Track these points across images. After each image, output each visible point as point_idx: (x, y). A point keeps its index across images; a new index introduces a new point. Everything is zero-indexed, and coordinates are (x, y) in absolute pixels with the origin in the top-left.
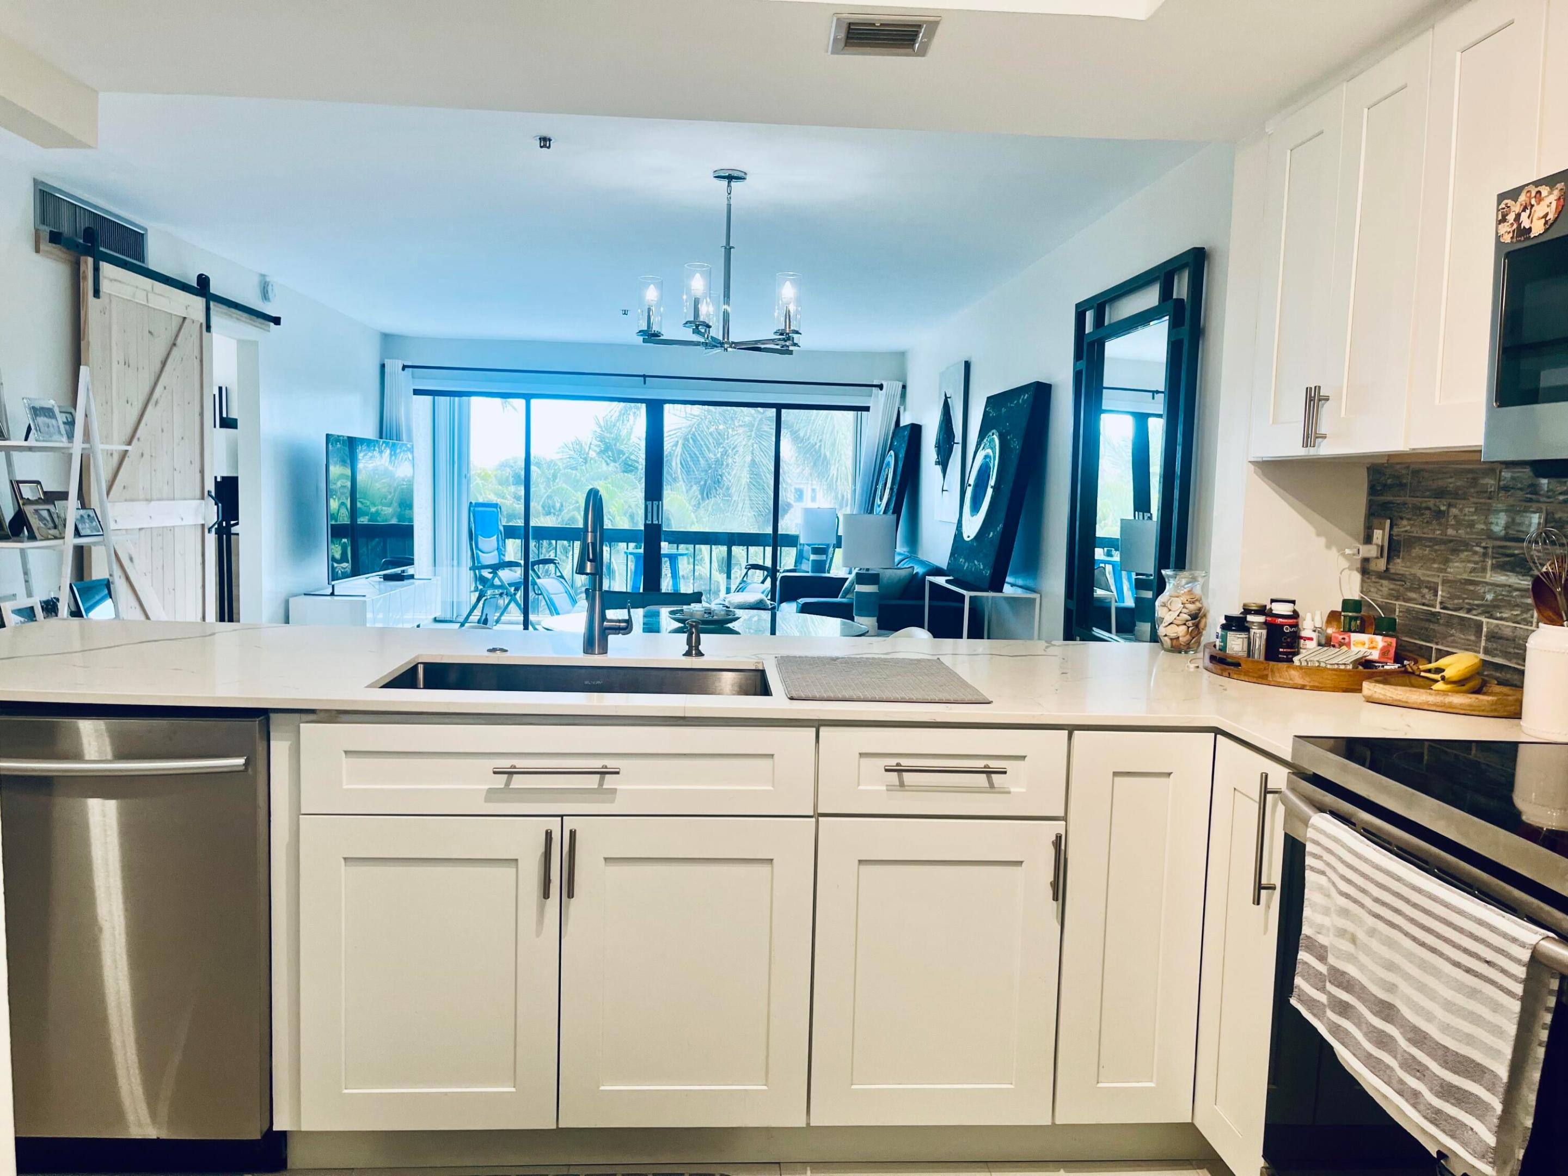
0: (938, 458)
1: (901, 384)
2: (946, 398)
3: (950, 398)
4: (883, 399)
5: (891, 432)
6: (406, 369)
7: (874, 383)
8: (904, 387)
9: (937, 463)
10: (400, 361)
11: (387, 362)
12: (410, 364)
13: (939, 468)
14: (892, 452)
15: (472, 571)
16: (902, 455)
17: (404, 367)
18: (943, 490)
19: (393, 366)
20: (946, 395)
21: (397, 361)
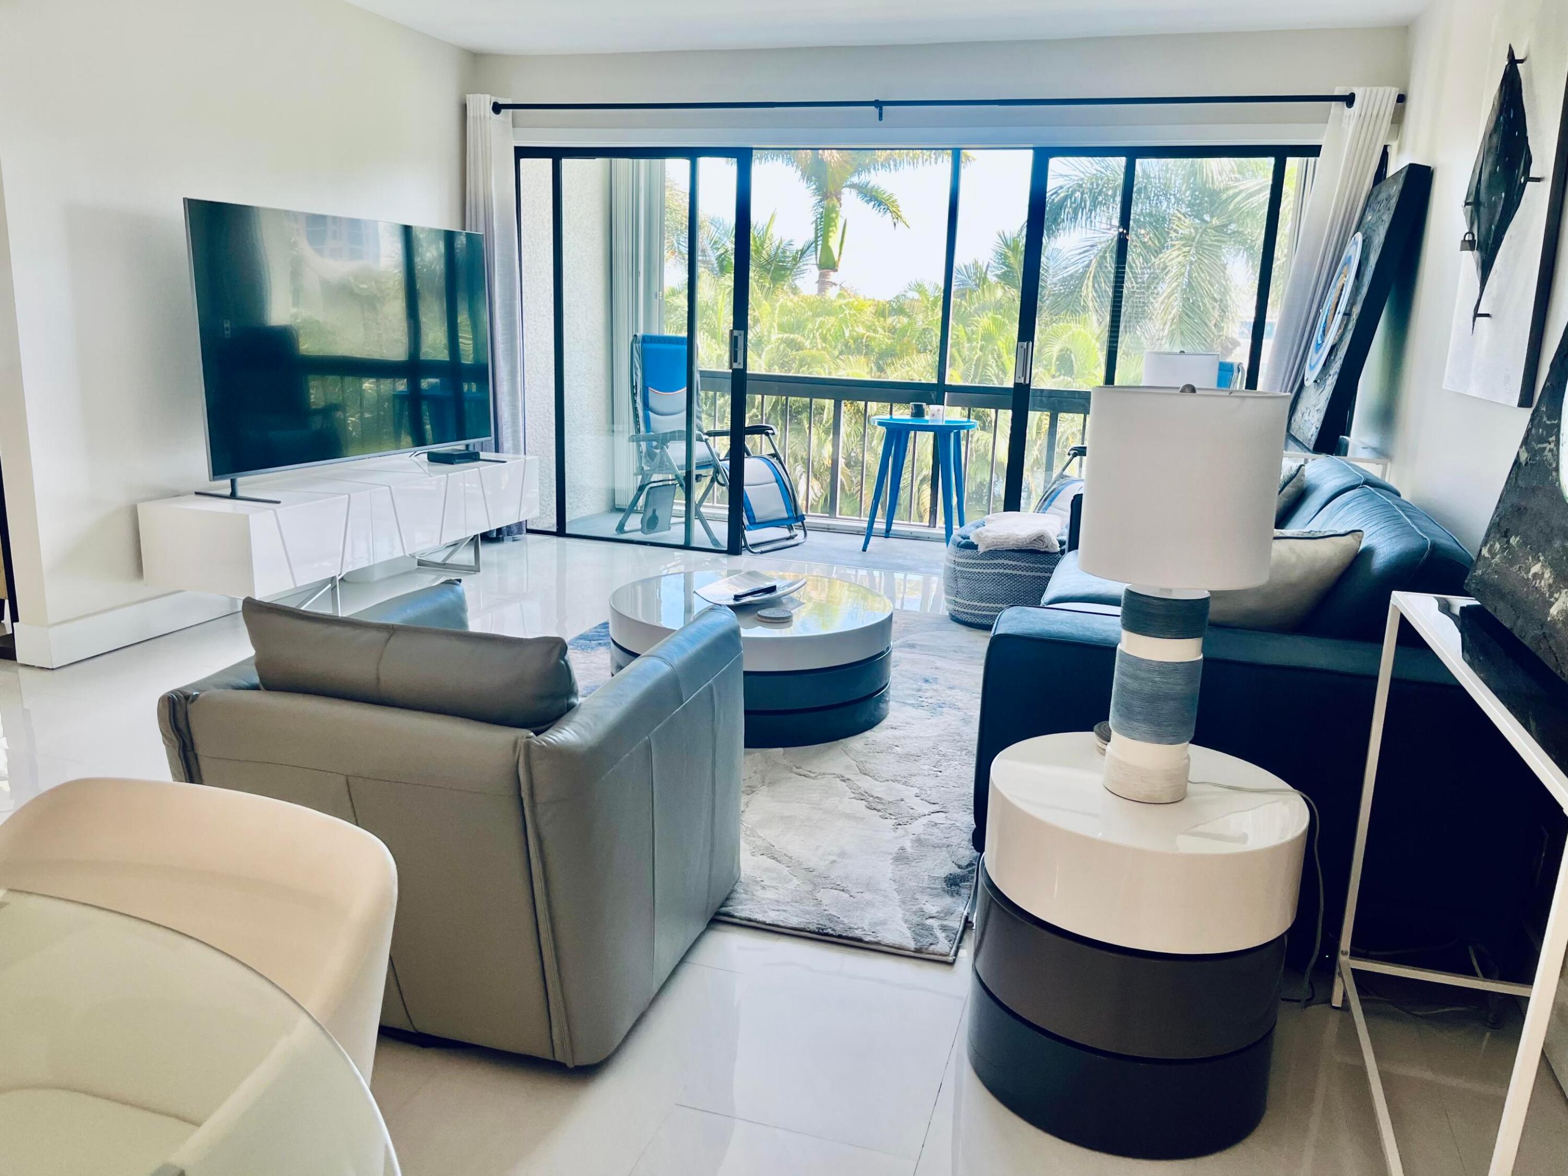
0: (1471, 232)
1: (1394, 92)
2: (1513, 62)
3: (1521, 61)
4: (1353, 124)
5: (1364, 195)
6: (503, 111)
7: (1336, 93)
8: (1401, 99)
9: (1469, 245)
10: (488, 97)
11: (472, 100)
12: (509, 102)
13: (1471, 259)
14: (1359, 236)
15: (635, 443)
16: (1379, 238)
17: (497, 108)
18: (1476, 315)
19: (480, 104)
20: (1511, 54)
21: (482, 96)
